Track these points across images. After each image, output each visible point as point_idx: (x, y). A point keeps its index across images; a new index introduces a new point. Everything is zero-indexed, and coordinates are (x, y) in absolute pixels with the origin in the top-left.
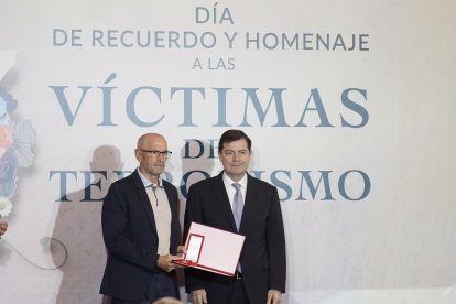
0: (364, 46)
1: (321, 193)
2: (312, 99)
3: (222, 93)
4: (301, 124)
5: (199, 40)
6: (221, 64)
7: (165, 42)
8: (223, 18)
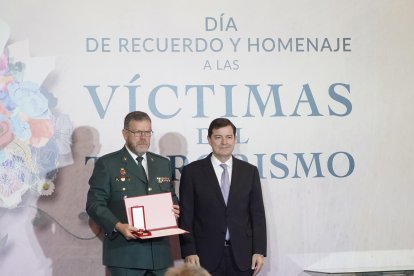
0: (347, 48)
1: (313, 171)
2: (304, 93)
3: (229, 89)
4: (295, 114)
5: (209, 45)
6: (227, 64)
7: (181, 48)
8: (228, 26)
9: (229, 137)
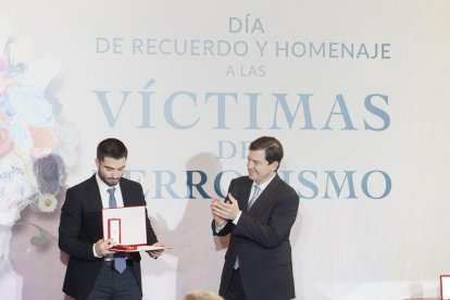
0: (386, 54)
1: (345, 191)
2: (337, 104)
3: (253, 98)
4: (327, 127)
5: (233, 48)
6: (253, 71)
7: (201, 51)
8: (254, 28)
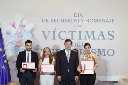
0: (113, 21)
1: (103, 54)
2: (101, 34)
3: (80, 32)
4: (98, 39)
6: (80, 26)
7: (67, 21)
8: (80, 16)
9: (70, 44)
